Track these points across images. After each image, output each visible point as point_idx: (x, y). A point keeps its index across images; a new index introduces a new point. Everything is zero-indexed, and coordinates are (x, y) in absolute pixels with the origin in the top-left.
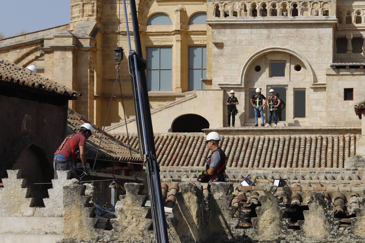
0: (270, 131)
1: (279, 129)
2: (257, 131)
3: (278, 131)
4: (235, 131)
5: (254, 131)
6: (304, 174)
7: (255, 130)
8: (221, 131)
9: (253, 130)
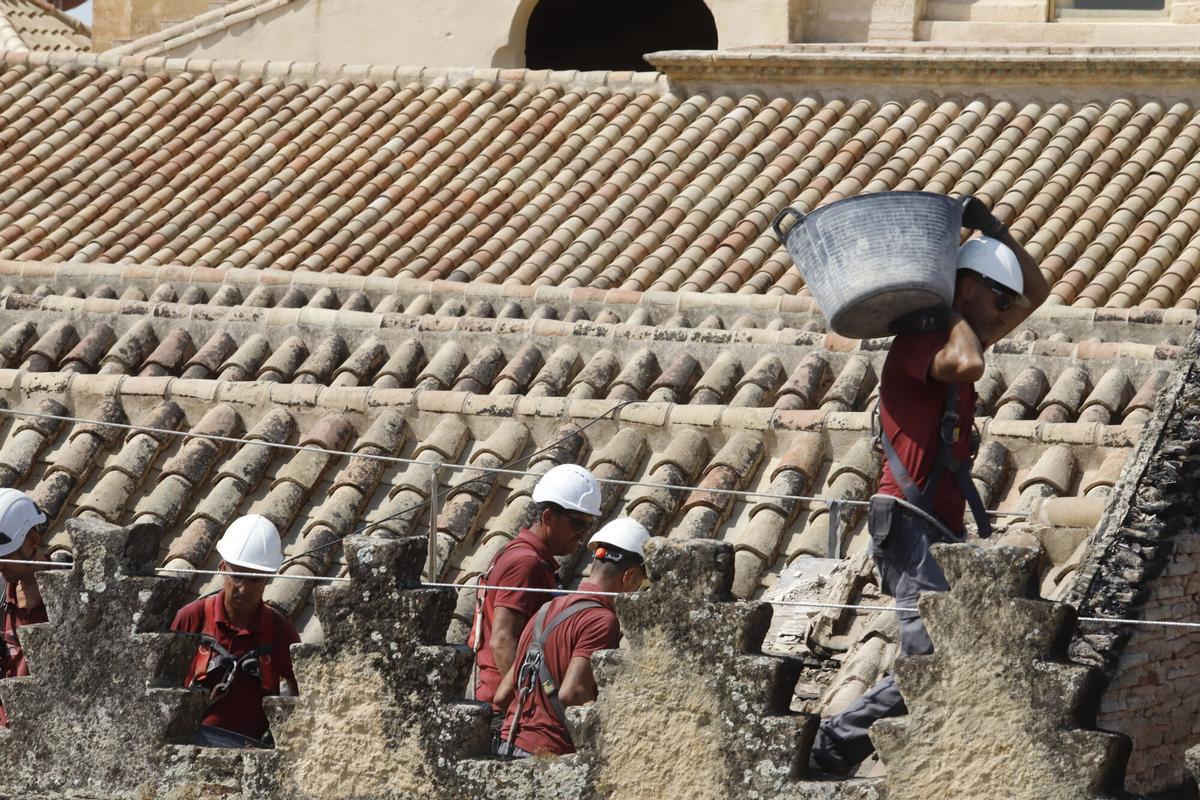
0: (1023, 71)
1: (1066, 63)
2: (947, 72)
3: (1064, 70)
4: (827, 69)
5: (932, 70)
6: (546, 341)
7: (933, 63)
8: (748, 68)
9: (926, 62)
